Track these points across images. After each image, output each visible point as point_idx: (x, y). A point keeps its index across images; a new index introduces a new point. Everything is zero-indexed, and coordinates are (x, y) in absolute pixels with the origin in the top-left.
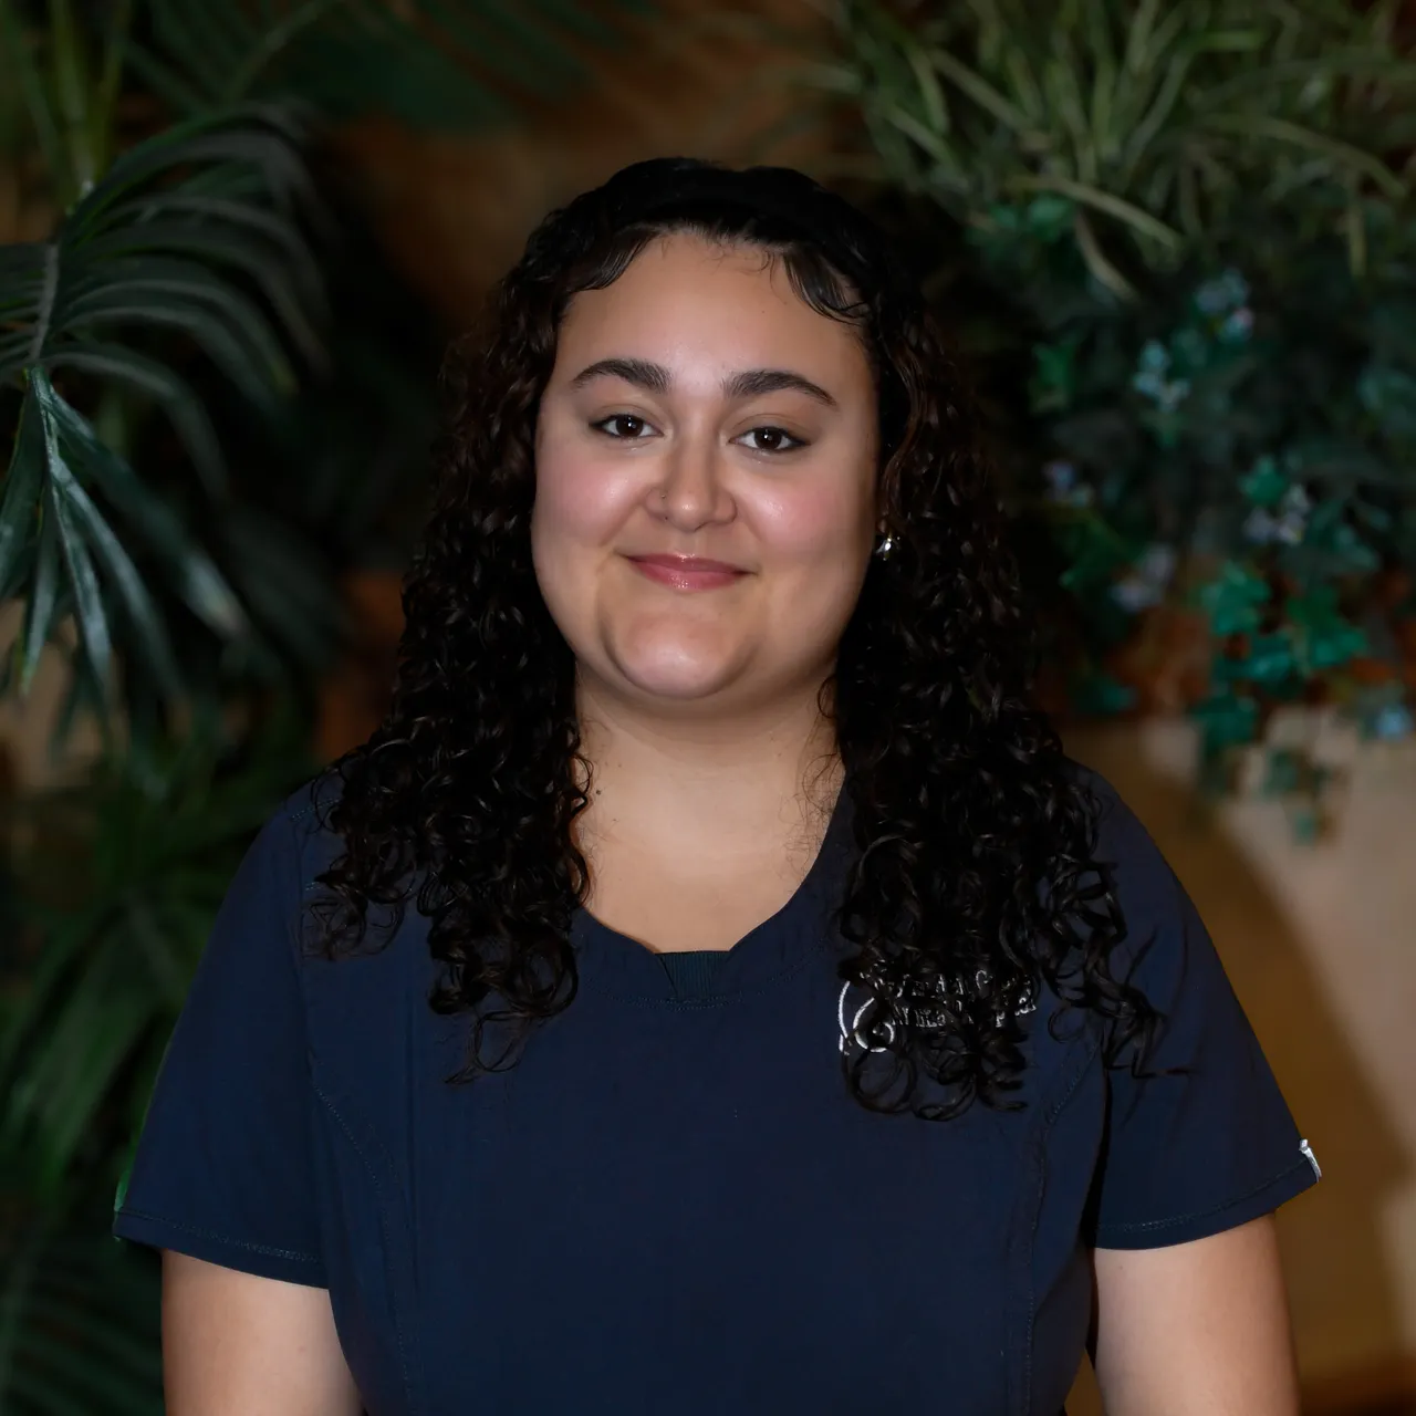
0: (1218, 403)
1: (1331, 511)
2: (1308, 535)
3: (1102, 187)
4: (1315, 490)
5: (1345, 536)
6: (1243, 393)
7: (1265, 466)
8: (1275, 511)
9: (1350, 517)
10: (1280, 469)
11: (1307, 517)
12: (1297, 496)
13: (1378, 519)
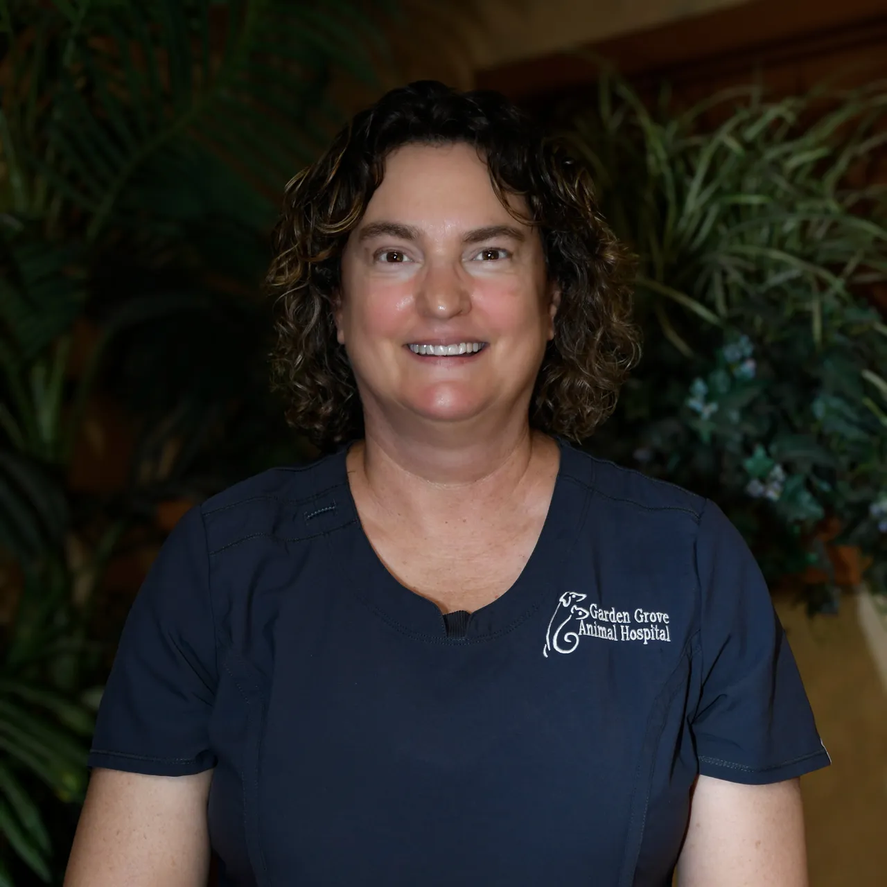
0: (734, 416)
1: (797, 481)
2: (783, 494)
3: (667, 282)
4: (788, 468)
5: (806, 497)
6: (748, 411)
7: (759, 452)
8: (763, 480)
9: (809, 485)
10: (768, 454)
11: (783, 484)
12: (778, 471)
13: (825, 487)
